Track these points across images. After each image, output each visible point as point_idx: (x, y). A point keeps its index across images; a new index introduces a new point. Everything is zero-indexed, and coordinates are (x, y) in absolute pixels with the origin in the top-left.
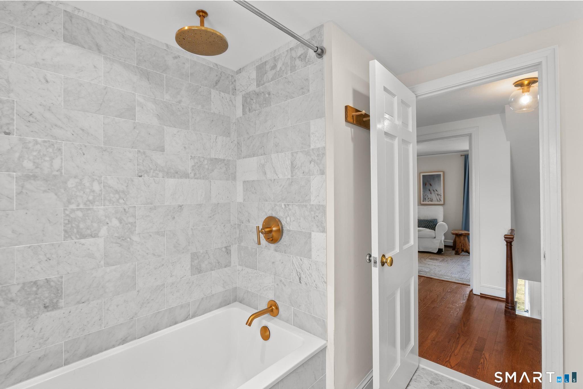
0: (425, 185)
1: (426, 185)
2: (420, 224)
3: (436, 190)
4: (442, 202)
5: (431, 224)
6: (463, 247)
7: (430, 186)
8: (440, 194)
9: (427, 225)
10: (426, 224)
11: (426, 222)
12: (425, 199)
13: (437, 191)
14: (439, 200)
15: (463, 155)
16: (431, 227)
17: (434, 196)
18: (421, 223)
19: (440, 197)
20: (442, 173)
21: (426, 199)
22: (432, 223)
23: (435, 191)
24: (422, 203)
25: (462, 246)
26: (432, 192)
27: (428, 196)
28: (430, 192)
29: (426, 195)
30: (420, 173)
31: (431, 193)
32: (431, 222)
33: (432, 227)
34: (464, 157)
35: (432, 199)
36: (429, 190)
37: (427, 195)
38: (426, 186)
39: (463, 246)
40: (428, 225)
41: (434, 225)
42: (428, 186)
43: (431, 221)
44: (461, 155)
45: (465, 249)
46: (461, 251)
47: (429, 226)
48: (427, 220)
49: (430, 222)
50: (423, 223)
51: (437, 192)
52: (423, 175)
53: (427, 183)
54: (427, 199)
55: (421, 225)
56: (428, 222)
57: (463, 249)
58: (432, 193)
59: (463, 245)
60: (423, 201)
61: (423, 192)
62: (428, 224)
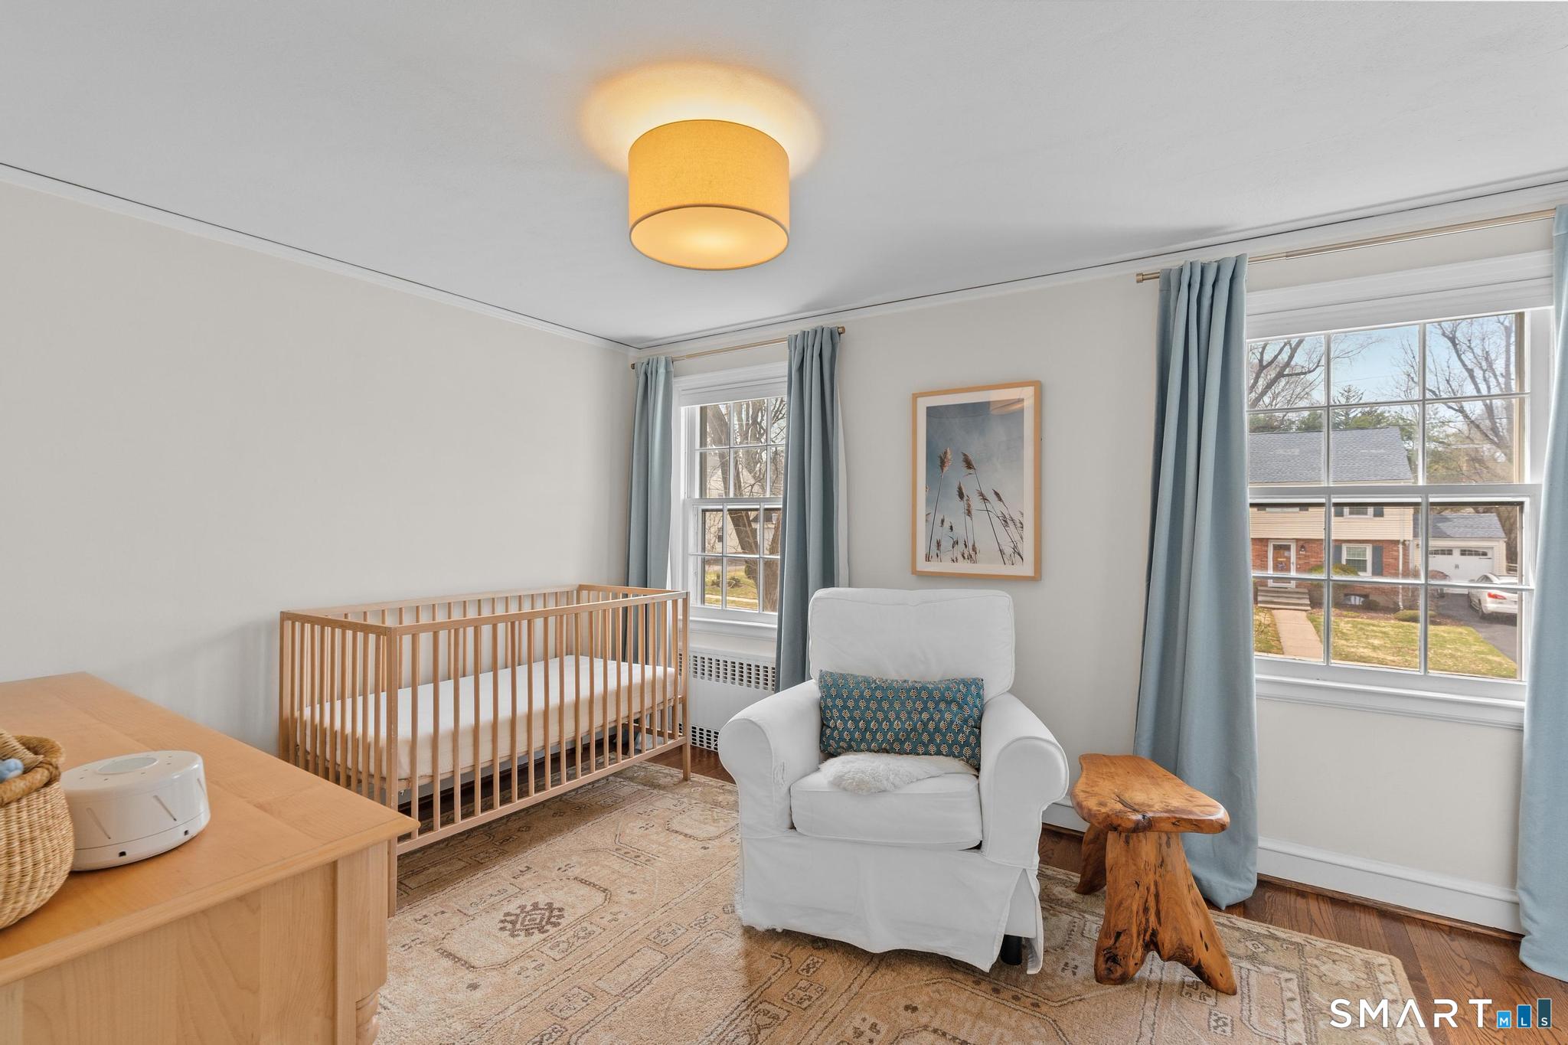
0: (938, 462)
1: (943, 463)
2: (880, 715)
3: (997, 494)
4: (1026, 569)
5: (948, 716)
6: (1152, 918)
7: (965, 470)
8: (1017, 517)
9: (925, 724)
10: (915, 717)
11: (919, 705)
12: (939, 544)
13: (1000, 500)
14: (1008, 550)
15: (1154, 276)
16: (950, 737)
17: (981, 530)
18: (885, 705)
19: (1017, 538)
20: (1027, 394)
21: (943, 544)
22: (954, 707)
23: (992, 497)
24: (922, 565)
25: (1146, 910)
26: (976, 503)
27: (951, 528)
28: (962, 505)
29: (943, 521)
30: (915, 397)
31: (969, 513)
32: (948, 703)
33: (955, 742)
34: (1154, 286)
35: (974, 549)
36: (961, 495)
37: (947, 525)
38: (945, 469)
39: (1152, 911)
40: (931, 725)
41: (965, 721)
42: (954, 472)
43: (949, 695)
44: (1142, 278)
45: (1167, 938)
46: (1140, 951)
47: (937, 729)
48: (924, 688)
49: (942, 706)
50: (897, 706)
51: (997, 507)
52: (928, 409)
53: (949, 456)
54: (946, 544)
55: (886, 718)
56: (931, 705)
57: (1154, 934)
58: (973, 512)
59: (1152, 903)
60: (928, 558)
61: (928, 501)
62: (931, 719)
